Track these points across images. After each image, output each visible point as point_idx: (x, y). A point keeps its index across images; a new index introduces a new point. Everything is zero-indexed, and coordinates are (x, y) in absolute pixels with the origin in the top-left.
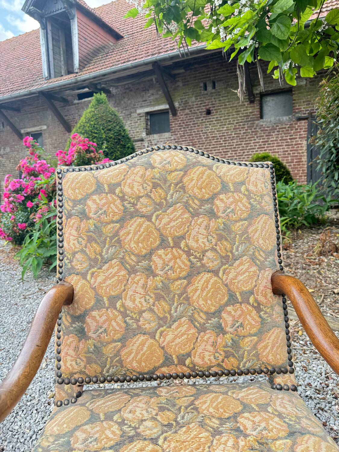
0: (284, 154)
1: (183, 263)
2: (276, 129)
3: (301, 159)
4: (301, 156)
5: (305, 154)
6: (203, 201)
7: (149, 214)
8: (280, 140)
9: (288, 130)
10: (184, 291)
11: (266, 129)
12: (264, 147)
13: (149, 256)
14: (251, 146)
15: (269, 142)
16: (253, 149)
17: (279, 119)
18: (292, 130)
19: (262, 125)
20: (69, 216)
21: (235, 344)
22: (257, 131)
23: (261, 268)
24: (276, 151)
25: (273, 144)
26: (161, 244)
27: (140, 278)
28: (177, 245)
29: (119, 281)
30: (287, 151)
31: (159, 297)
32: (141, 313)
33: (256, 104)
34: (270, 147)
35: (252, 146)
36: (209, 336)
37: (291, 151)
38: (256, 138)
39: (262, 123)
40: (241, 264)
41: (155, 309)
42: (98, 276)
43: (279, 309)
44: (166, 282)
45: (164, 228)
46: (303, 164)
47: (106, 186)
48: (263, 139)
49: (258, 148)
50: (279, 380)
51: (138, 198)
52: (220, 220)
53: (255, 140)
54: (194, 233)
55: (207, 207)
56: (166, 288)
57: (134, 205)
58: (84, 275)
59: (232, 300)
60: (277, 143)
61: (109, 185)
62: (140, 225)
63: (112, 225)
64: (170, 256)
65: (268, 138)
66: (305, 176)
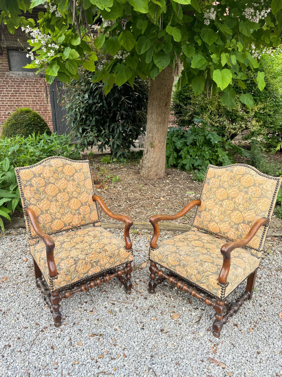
0: (33, 103)
1: (67, 196)
2: (25, 82)
3: (47, 108)
4: (47, 106)
5: (50, 104)
6: (70, 177)
7: (54, 182)
8: (29, 91)
9: (34, 84)
10: (68, 205)
11: (16, 80)
12: (16, 96)
13: (56, 196)
14: (3, 93)
15: (20, 92)
16: (7, 96)
17: (26, 74)
18: (37, 84)
19: (12, 77)
20: (25, 186)
21: (84, 217)
22: (8, 81)
23: (89, 195)
24: (27, 100)
25: (23, 94)
26: (59, 192)
27: (54, 203)
28: (64, 191)
29: (48, 205)
30: (35, 101)
31: (60, 208)
32: (56, 213)
33: (4, 56)
34: (21, 96)
35: (5, 93)
36: (77, 216)
37: (38, 101)
38: (8, 87)
39: (11, 75)
40: (84, 194)
41: (60, 211)
42: (40, 204)
43: (95, 205)
44: (62, 203)
45: (59, 187)
46: (48, 112)
47: (37, 175)
48: (14, 88)
49: (10, 96)
50: (96, 224)
51: (49, 178)
52: (76, 182)
53: (7, 88)
54: (69, 187)
55: (72, 178)
56: (62, 205)
57: (48, 180)
58: (35, 205)
59: (82, 205)
60: (27, 94)
61: (38, 174)
62: (51, 187)
63: (42, 188)
64: (62, 195)
65: (18, 89)
66: (51, 121)
